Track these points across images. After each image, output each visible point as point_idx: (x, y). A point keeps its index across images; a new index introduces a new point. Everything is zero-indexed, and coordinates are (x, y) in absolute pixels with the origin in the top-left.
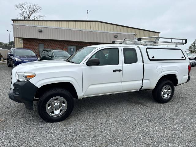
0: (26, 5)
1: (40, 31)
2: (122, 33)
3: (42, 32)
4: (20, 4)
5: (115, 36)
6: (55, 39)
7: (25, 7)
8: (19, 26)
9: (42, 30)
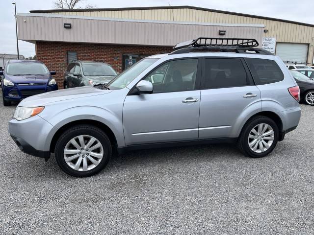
1: (68, 27)
2: (236, 25)
3: (70, 28)
5: (220, 31)
6: (96, 41)
8: (28, 18)
9: (70, 25)
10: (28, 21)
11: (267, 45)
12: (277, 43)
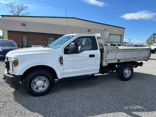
0: (16, 4)
4: (10, 3)
5: (88, 30)
7: (14, 5)
8: (4, 20)
9: (25, 24)
10: (4, 21)
11: (105, 35)
12: (109, 34)
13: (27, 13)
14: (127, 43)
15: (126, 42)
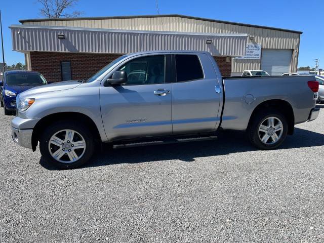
1: (61, 38)
3: (64, 38)
5: (207, 41)
6: (91, 52)
9: (64, 35)
10: (22, 32)
11: (253, 52)
12: (262, 49)
13: (76, 13)
14: (310, 69)
15: (309, 67)
